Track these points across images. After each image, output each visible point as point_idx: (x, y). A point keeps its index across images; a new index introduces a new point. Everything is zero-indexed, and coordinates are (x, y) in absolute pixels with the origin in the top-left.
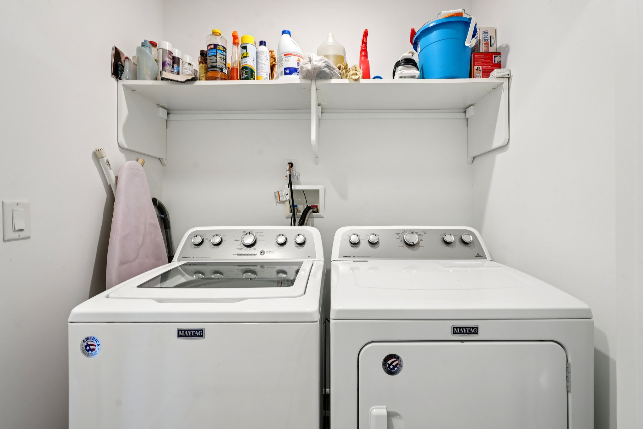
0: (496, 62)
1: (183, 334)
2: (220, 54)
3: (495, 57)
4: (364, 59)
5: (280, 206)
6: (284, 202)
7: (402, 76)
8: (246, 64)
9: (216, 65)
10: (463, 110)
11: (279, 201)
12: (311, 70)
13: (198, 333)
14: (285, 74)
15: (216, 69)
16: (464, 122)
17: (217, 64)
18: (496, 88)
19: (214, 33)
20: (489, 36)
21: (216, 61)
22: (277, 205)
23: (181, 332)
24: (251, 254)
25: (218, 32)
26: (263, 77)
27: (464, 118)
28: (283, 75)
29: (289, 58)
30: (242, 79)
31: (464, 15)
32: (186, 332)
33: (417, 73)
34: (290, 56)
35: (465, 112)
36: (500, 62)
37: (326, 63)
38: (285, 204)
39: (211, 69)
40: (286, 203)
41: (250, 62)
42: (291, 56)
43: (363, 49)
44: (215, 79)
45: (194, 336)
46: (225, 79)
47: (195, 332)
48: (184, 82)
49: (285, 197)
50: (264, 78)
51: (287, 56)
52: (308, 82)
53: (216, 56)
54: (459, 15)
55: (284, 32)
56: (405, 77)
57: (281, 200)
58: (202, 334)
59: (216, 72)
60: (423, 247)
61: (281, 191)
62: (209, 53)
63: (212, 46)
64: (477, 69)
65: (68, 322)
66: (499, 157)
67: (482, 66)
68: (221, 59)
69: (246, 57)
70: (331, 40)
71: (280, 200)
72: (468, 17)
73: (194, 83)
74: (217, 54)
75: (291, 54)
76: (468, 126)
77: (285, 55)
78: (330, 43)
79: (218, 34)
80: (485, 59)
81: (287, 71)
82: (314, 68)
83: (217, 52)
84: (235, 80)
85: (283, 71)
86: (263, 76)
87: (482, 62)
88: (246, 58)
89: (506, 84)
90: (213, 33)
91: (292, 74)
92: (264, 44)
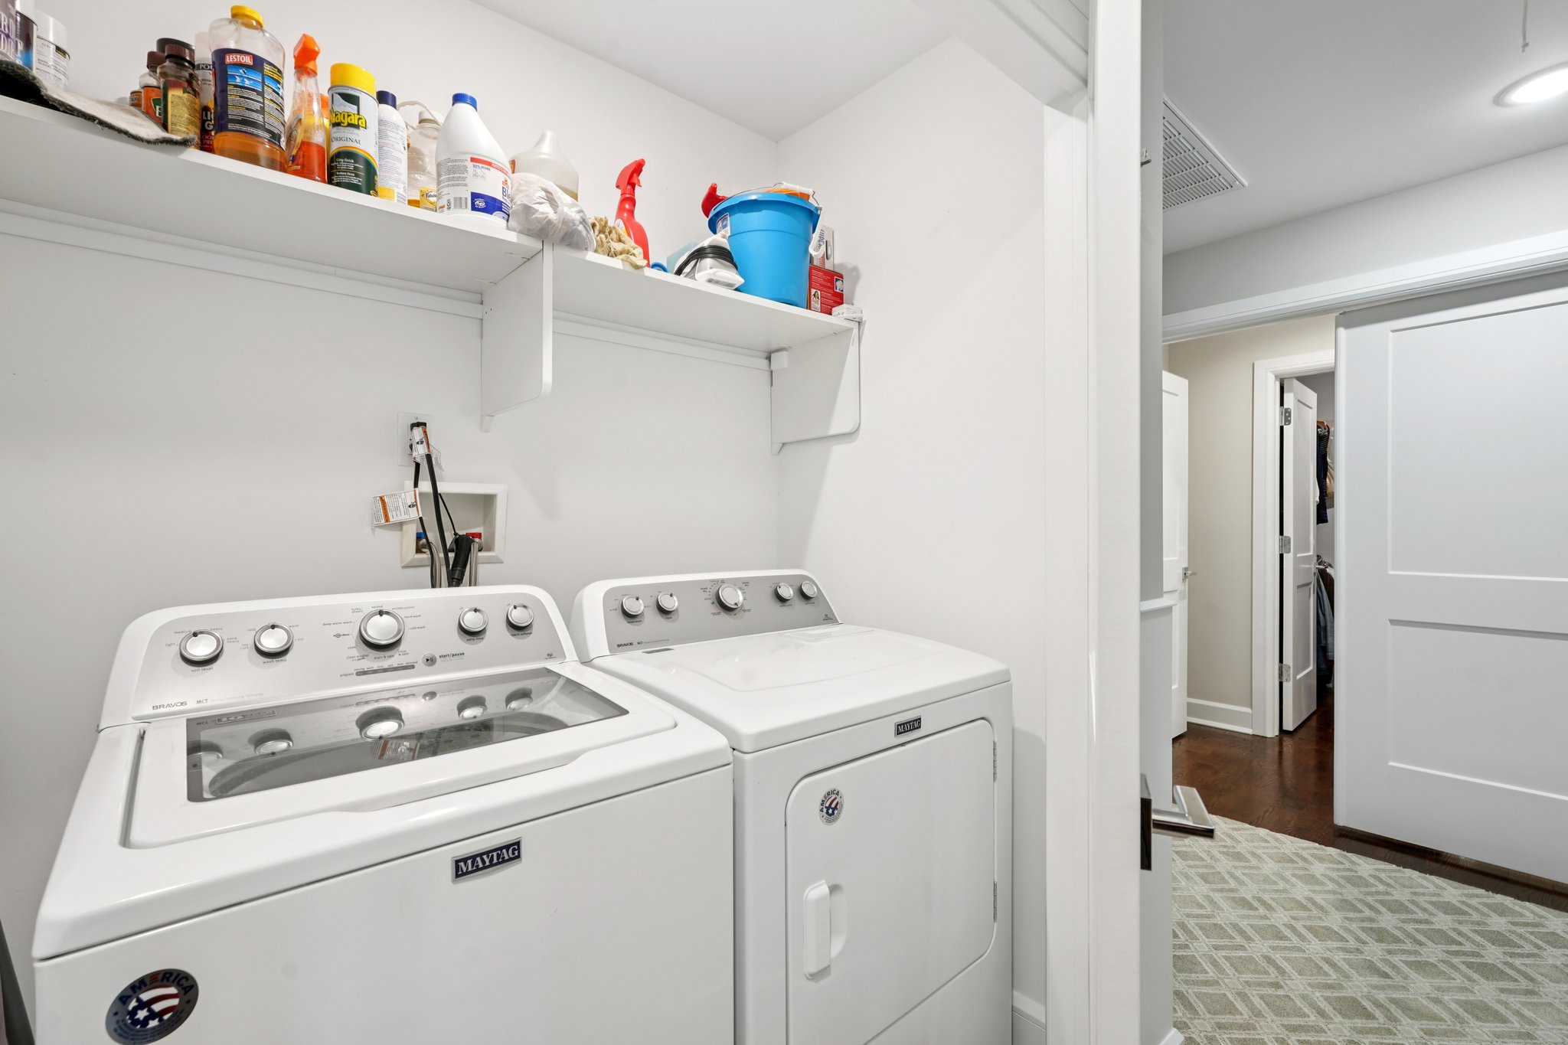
0: (838, 291)
1: (466, 867)
2: (274, 91)
3: (837, 280)
4: (627, 217)
5: (391, 537)
6: (400, 525)
7: (713, 280)
8: (354, 145)
9: (262, 120)
10: (765, 355)
11: (383, 521)
12: (555, 222)
13: (508, 853)
14: (474, 208)
15: (255, 131)
16: (767, 376)
17: (264, 118)
18: (840, 334)
19: (238, 16)
20: (825, 241)
21: (263, 108)
22: (374, 534)
23: (465, 864)
24: (397, 666)
25: (256, 17)
26: (396, 195)
27: (768, 369)
28: (466, 207)
29: (486, 171)
30: (338, 185)
31: (811, 200)
32: (478, 859)
33: (739, 280)
34: (488, 167)
35: (769, 358)
36: (842, 291)
37: (581, 214)
38: (401, 530)
39: (238, 127)
40: (404, 527)
41: (364, 142)
42: (492, 169)
43: (628, 196)
44: (253, 159)
45: (498, 863)
46: (283, 169)
47: (499, 852)
48: (149, 142)
49: (406, 513)
50: (398, 196)
51: (480, 165)
52: (534, 244)
53: (261, 94)
54: (805, 197)
55: (458, 98)
56: (717, 282)
57: (391, 519)
58: (516, 853)
59: (254, 137)
60: (749, 610)
61: (392, 495)
62: (233, 77)
63: (248, 60)
64: (814, 295)
65: (32, 960)
66: (838, 450)
67: (821, 291)
68: (275, 106)
69: (357, 127)
70: (546, 148)
71: (387, 520)
72: (816, 205)
73: (181, 152)
74: (266, 88)
75: (490, 164)
76: (772, 385)
77: (473, 160)
78: (544, 154)
79: (254, 23)
80: (824, 280)
81: (481, 204)
82: (564, 219)
83: (263, 82)
84: (313, 179)
85: (466, 199)
86: (396, 190)
87: (821, 285)
88: (355, 131)
89: (855, 331)
90: (234, 16)
91: (492, 214)
92: (390, 102)
